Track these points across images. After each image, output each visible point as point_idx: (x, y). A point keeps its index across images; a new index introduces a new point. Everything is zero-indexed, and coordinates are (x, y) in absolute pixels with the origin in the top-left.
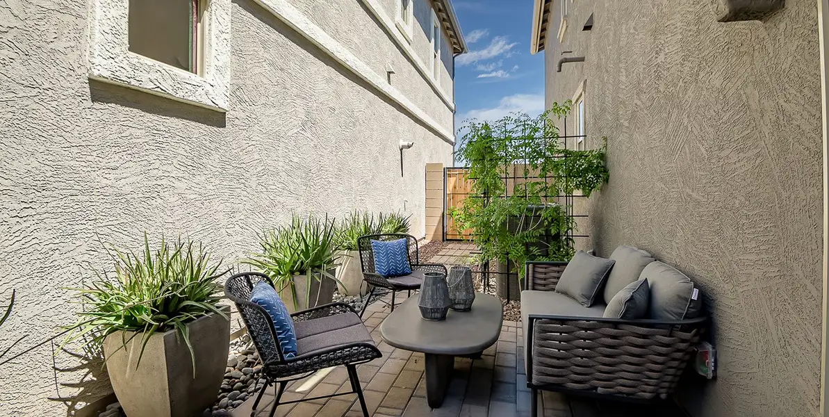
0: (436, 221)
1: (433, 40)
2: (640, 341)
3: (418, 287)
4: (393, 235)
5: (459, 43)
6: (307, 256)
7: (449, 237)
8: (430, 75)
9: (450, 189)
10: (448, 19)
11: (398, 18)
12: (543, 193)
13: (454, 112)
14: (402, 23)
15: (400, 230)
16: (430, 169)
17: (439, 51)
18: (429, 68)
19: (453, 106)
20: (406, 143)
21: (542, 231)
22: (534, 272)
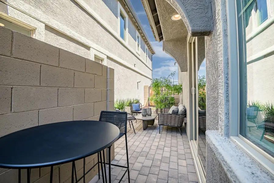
0: (147, 101)
1: (146, 53)
2: (175, 117)
3: (141, 113)
4: (136, 103)
5: (153, 51)
6: (120, 106)
7: (150, 105)
8: (145, 62)
9: (150, 93)
10: (150, 46)
11: (137, 51)
12: (169, 94)
13: (152, 71)
14: (138, 51)
15: (138, 102)
16: (145, 87)
17: (148, 55)
18: (145, 61)
19: (152, 69)
20: (139, 81)
21: (168, 102)
22: (164, 110)
